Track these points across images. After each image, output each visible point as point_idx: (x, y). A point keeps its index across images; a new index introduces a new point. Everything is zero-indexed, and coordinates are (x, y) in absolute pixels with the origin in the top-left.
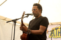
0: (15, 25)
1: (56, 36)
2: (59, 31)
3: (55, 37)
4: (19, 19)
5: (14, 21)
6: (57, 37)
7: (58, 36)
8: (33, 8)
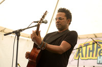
0: (18, 39)
1: (86, 56)
2: (90, 48)
3: (84, 58)
4: (24, 29)
5: (16, 33)
6: (88, 58)
7: (89, 56)
8: (58, 15)
